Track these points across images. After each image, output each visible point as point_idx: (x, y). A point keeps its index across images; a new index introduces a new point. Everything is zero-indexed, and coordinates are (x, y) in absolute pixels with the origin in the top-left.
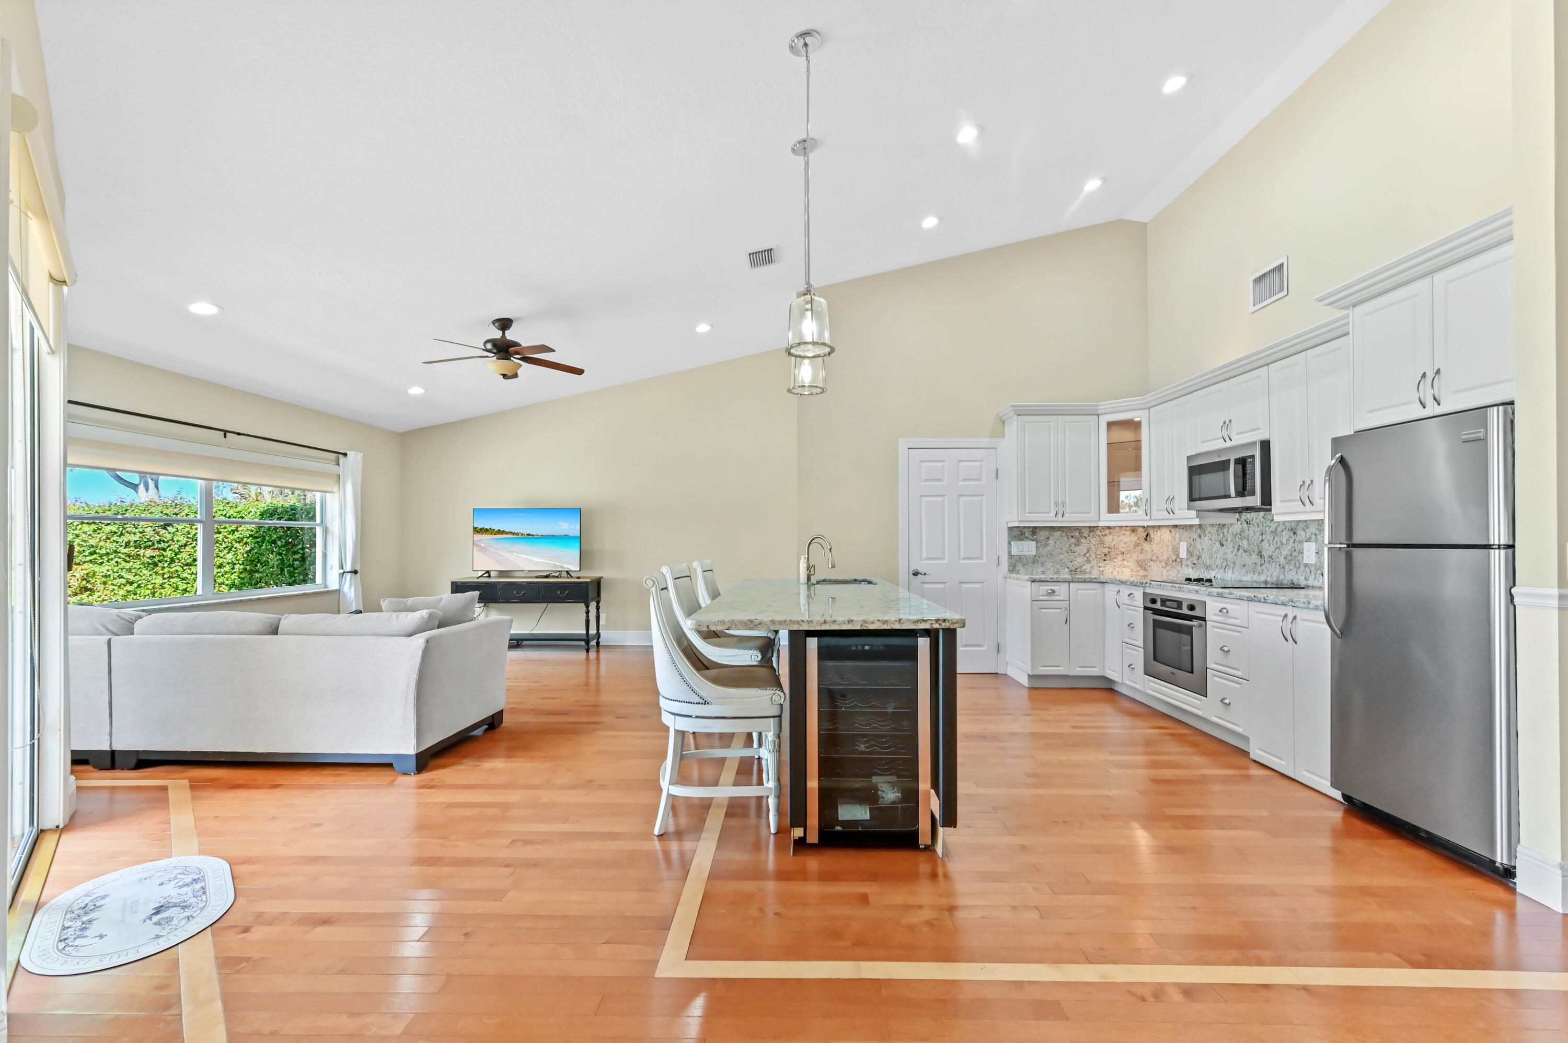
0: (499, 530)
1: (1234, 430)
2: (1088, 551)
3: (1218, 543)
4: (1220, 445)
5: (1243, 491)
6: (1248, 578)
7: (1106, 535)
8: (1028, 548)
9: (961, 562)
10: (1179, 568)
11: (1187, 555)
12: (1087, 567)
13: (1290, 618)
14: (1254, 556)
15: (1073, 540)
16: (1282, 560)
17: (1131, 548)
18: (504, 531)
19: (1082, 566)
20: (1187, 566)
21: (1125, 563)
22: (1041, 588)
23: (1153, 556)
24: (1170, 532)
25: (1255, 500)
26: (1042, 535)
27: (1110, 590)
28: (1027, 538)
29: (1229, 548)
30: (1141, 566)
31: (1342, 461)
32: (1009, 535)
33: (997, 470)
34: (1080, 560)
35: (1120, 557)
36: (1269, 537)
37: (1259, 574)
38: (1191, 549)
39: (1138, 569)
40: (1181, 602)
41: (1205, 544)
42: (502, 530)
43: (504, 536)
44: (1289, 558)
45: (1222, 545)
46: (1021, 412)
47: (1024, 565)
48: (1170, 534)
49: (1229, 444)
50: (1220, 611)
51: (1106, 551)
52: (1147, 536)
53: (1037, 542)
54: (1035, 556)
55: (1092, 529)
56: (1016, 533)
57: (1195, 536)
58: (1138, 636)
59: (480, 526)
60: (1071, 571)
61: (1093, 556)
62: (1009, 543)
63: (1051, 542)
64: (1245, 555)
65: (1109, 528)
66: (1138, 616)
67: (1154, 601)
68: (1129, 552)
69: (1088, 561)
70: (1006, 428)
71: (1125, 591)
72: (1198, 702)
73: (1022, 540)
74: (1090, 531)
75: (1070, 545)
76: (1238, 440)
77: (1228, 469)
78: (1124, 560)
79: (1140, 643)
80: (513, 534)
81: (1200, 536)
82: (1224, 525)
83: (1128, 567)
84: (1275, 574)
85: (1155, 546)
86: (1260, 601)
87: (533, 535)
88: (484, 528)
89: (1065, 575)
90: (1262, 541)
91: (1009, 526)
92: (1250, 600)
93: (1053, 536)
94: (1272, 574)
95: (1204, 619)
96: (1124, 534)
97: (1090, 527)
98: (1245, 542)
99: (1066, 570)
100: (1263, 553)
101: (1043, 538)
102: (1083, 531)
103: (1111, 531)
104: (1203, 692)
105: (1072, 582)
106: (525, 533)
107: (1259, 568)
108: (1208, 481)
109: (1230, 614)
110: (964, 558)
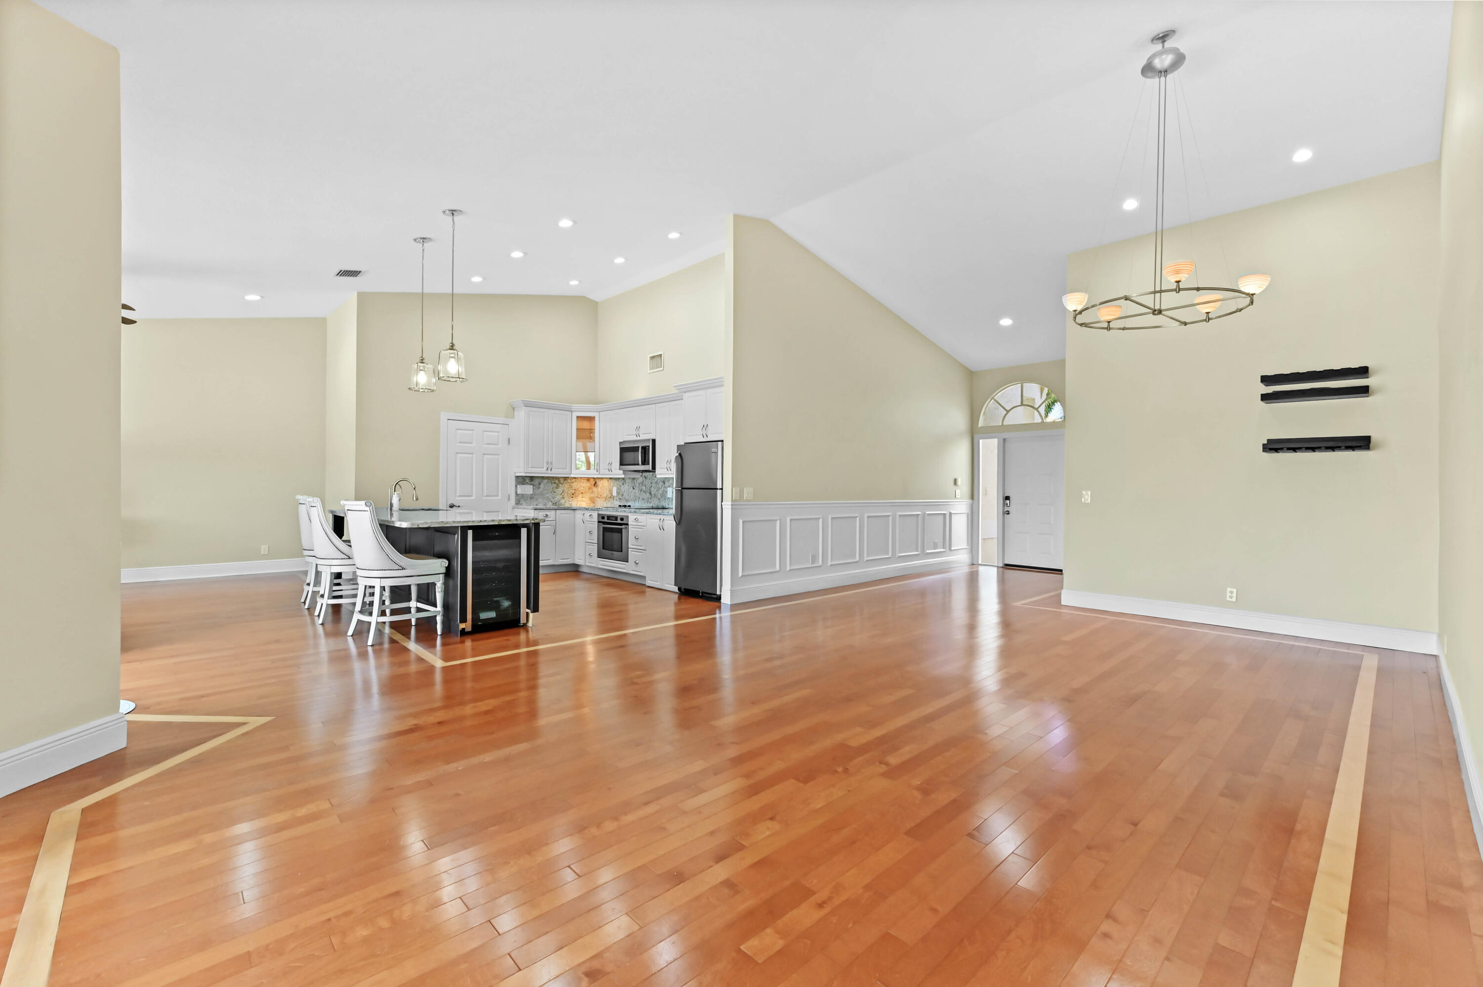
1: (641, 431)
2: (563, 492)
3: (632, 487)
4: (634, 438)
5: (645, 462)
6: (645, 506)
7: (573, 482)
8: (528, 489)
9: (484, 498)
10: (612, 501)
12: (563, 501)
13: (662, 520)
14: (648, 494)
15: (554, 485)
16: (659, 496)
17: (587, 490)
19: (559, 501)
20: (617, 500)
21: (583, 499)
22: (540, 513)
23: (598, 495)
24: (608, 481)
25: (650, 467)
26: (536, 482)
27: (579, 514)
28: (527, 483)
29: (637, 491)
30: (591, 500)
31: (680, 454)
32: (516, 481)
33: (509, 438)
34: (559, 497)
35: (581, 496)
36: (654, 485)
37: (650, 503)
38: (618, 491)
39: (590, 502)
40: (617, 517)
41: (626, 488)
44: (662, 495)
45: (634, 489)
46: (527, 405)
47: (525, 500)
48: (608, 483)
49: (638, 438)
50: (635, 519)
51: (573, 491)
52: (595, 483)
53: (533, 486)
54: (532, 494)
55: (565, 479)
56: (520, 480)
57: (621, 484)
58: (595, 538)
60: (554, 504)
61: (566, 495)
62: (516, 486)
63: (542, 486)
64: (644, 494)
65: (575, 478)
66: (594, 526)
67: (603, 518)
68: (586, 492)
69: (563, 498)
70: (516, 413)
71: (587, 513)
72: (624, 566)
73: (524, 484)
74: (565, 480)
75: (553, 488)
76: (643, 437)
77: (638, 451)
78: (582, 497)
79: (596, 541)
81: (623, 484)
82: (635, 478)
83: (585, 501)
84: (656, 502)
85: (599, 489)
86: (651, 514)
89: (550, 505)
90: (651, 487)
92: (647, 513)
93: (543, 482)
94: (654, 503)
95: (627, 524)
96: (583, 482)
97: (564, 477)
98: (644, 487)
99: (550, 503)
100: (652, 493)
101: (537, 483)
102: (560, 479)
103: (576, 480)
104: (626, 560)
105: (558, 509)
107: (650, 500)
108: (629, 456)
109: (639, 521)
110: (486, 496)
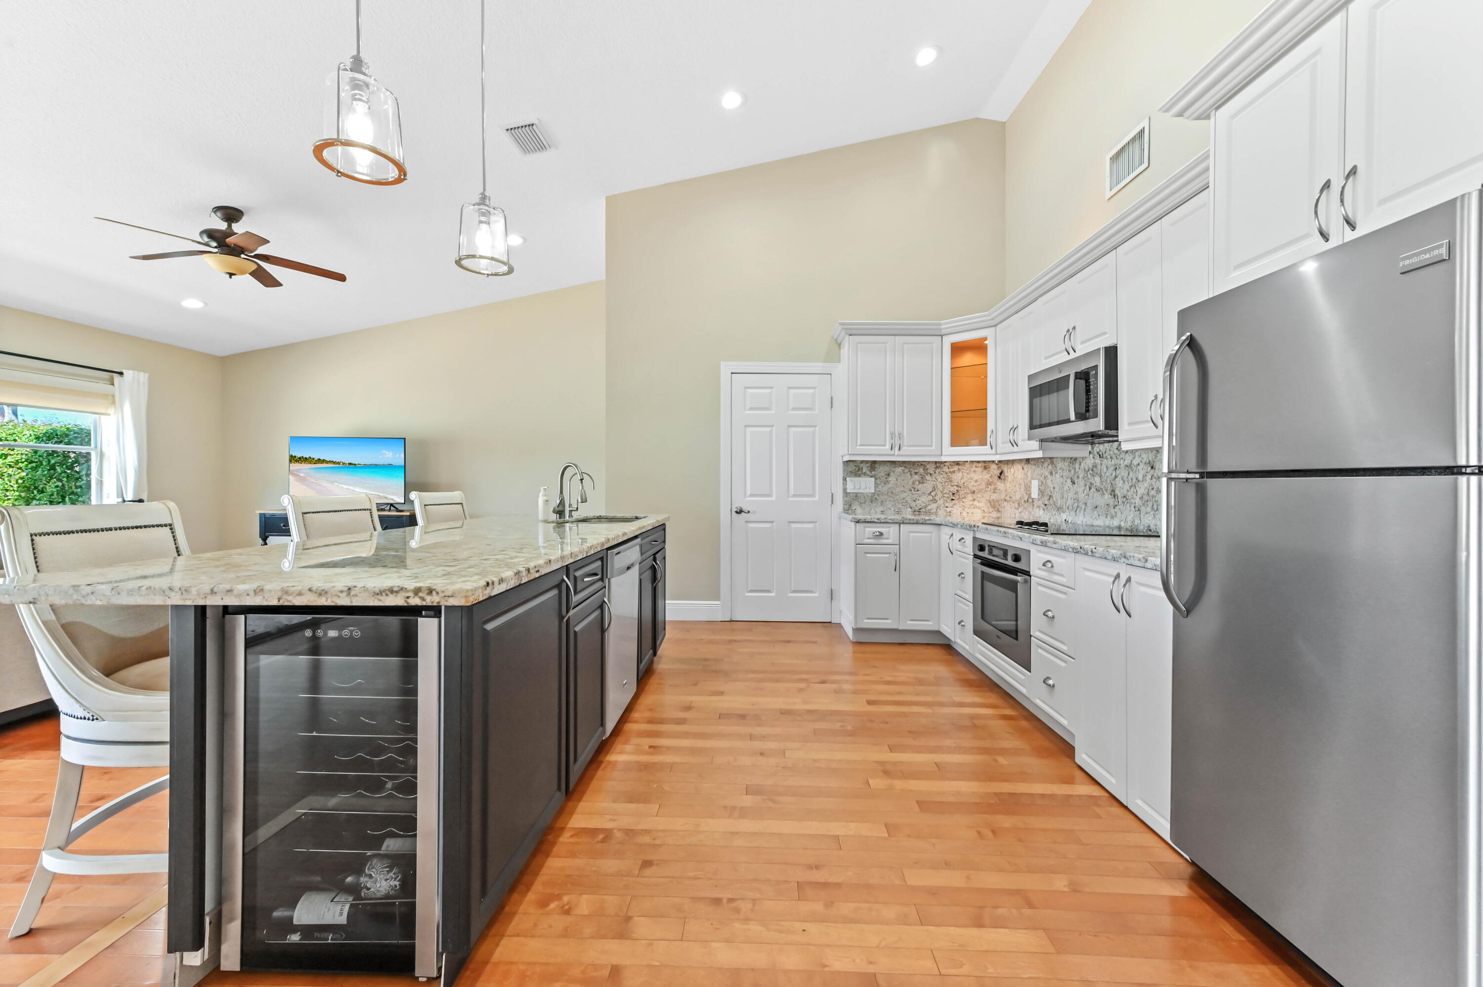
0: (319, 459)
1: (1078, 336)
2: (934, 489)
3: (1069, 481)
4: (1065, 358)
5: (1086, 412)
6: (1101, 522)
7: (954, 472)
8: (865, 485)
9: (790, 499)
10: (1031, 510)
11: (1039, 495)
12: (933, 506)
13: (1123, 579)
14: (1107, 496)
15: (917, 477)
16: (1138, 501)
17: (983, 486)
18: (324, 460)
19: (926, 506)
20: (1039, 507)
21: (976, 503)
22: (867, 529)
23: (1006, 495)
24: (1023, 469)
25: (1097, 424)
26: (881, 471)
27: (946, 531)
28: (865, 474)
29: (1080, 486)
30: (993, 507)
31: (1192, 344)
32: (844, 471)
33: (832, 398)
34: (924, 500)
35: (970, 497)
36: (1123, 472)
37: (1112, 517)
38: (1042, 488)
39: (991, 510)
40: (1007, 550)
41: (1056, 481)
42: (322, 459)
43: (324, 465)
44: (1146, 498)
45: (1073, 483)
46: (852, 333)
47: (861, 504)
48: (1023, 471)
49: (1073, 355)
50: (1044, 565)
51: (954, 489)
52: (1001, 474)
53: (876, 479)
54: (874, 494)
55: (938, 464)
56: (852, 467)
57: (1047, 473)
58: (968, 588)
59: (299, 455)
60: (915, 511)
61: (940, 495)
62: (845, 479)
63: (892, 479)
64: (1097, 494)
65: (958, 463)
66: (968, 564)
67: (982, 548)
68: (980, 491)
69: (934, 501)
70: (842, 351)
71: (958, 535)
72: (1023, 677)
73: (860, 476)
74: (937, 468)
75: (914, 483)
76: (1081, 350)
77: (1068, 387)
78: (974, 500)
79: (970, 597)
80: (334, 463)
81: (1051, 473)
82: (1076, 459)
83: (979, 508)
84: (1130, 518)
85: (1008, 485)
86: (1086, 554)
87: (355, 465)
88: (303, 457)
89: (908, 515)
90: (1116, 477)
91: (844, 460)
92: (1076, 551)
93: (894, 472)
94: (1125, 518)
95: (1027, 573)
96: (975, 471)
97: (936, 462)
98: (1097, 479)
99: (909, 509)
100: (1117, 492)
101: (883, 474)
102: (928, 466)
103: (960, 467)
104: (1026, 665)
105: (903, 523)
106: (347, 462)
107: (1112, 511)
108: (1050, 402)
109: (1055, 569)
110: (794, 496)
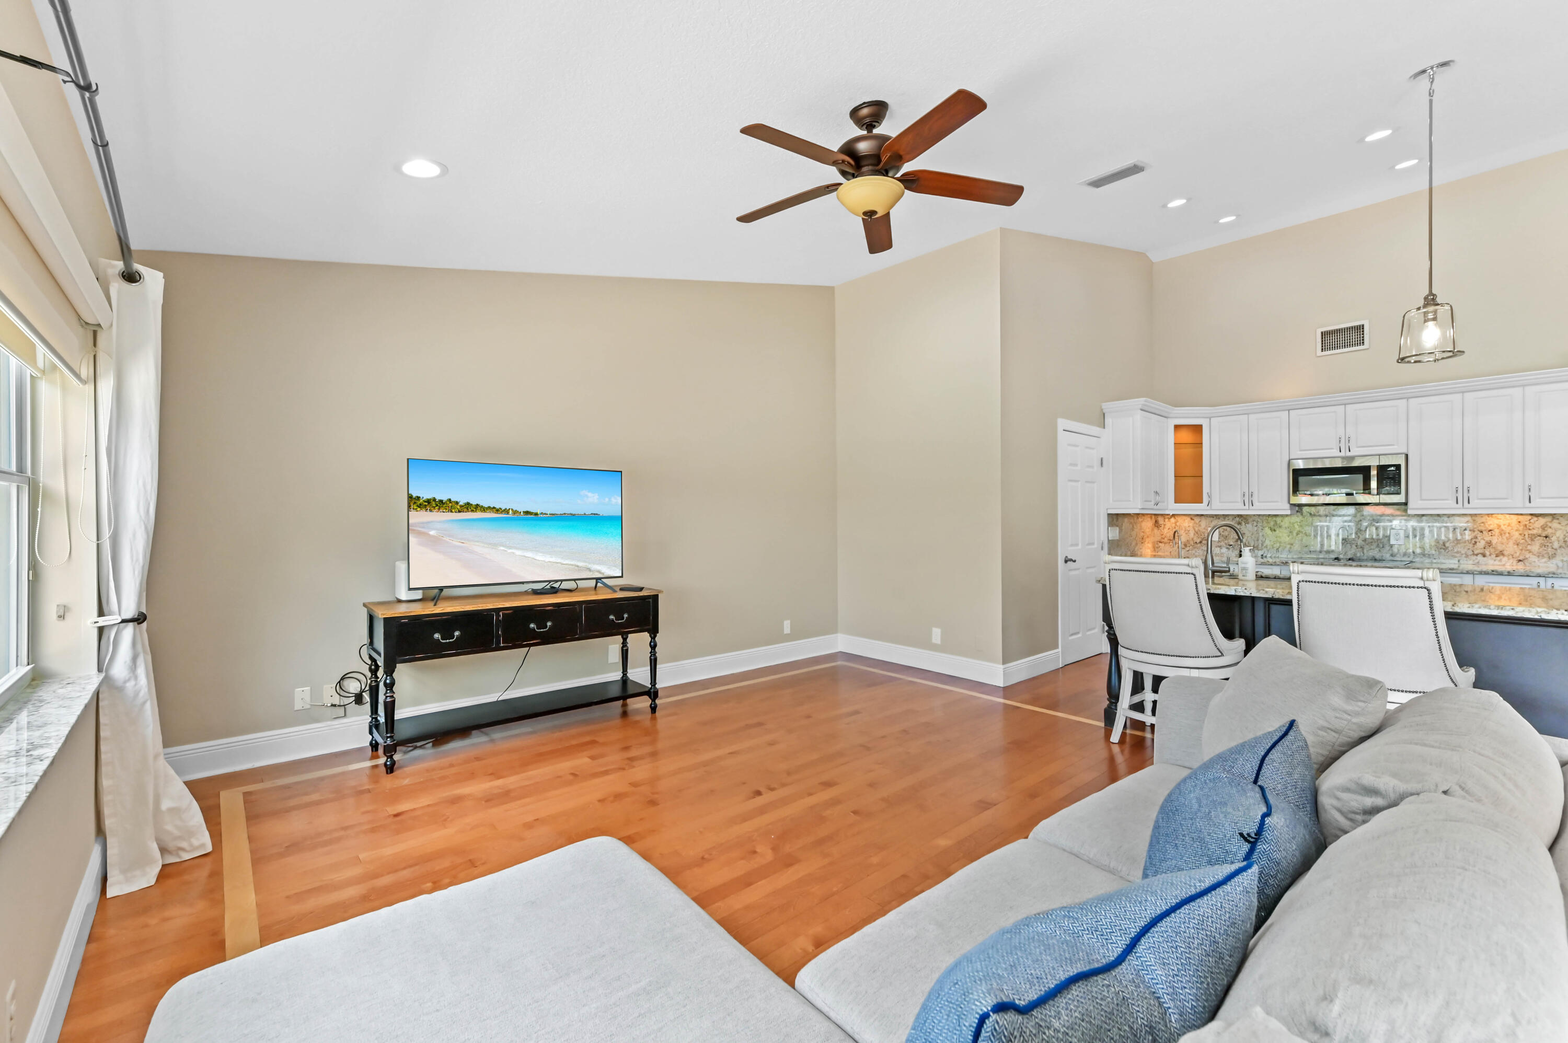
0: (468, 504)
1: (1355, 443)
4: (1336, 454)
8: (1115, 533)
15: (1133, 525)
18: (477, 505)
26: (1121, 521)
32: (1107, 521)
42: (474, 503)
43: (478, 515)
59: (426, 495)
63: (1124, 528)
73: (1112, 525)
76: (1363, 452)
80: (498, 511)
87: (536, 514)
88: (434, 500)
91: (1109, 513)
93: (1125, 521)
101: (1122, 524)
106: (522, 509)
